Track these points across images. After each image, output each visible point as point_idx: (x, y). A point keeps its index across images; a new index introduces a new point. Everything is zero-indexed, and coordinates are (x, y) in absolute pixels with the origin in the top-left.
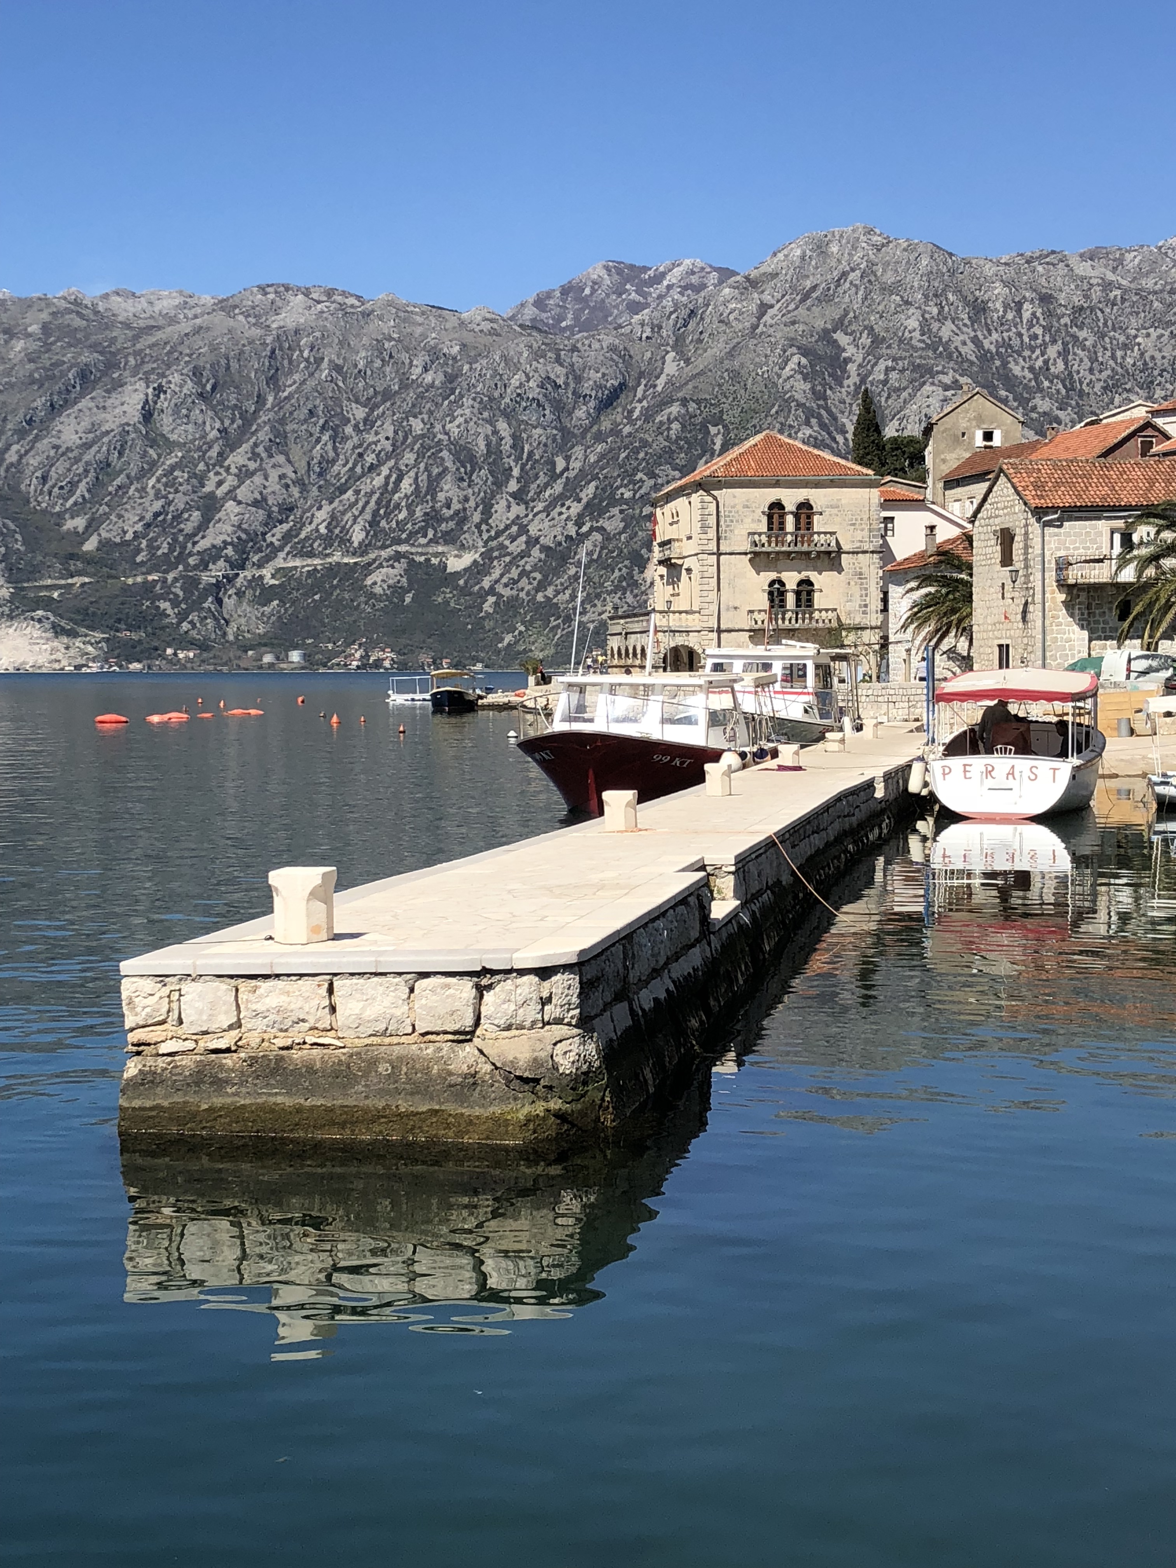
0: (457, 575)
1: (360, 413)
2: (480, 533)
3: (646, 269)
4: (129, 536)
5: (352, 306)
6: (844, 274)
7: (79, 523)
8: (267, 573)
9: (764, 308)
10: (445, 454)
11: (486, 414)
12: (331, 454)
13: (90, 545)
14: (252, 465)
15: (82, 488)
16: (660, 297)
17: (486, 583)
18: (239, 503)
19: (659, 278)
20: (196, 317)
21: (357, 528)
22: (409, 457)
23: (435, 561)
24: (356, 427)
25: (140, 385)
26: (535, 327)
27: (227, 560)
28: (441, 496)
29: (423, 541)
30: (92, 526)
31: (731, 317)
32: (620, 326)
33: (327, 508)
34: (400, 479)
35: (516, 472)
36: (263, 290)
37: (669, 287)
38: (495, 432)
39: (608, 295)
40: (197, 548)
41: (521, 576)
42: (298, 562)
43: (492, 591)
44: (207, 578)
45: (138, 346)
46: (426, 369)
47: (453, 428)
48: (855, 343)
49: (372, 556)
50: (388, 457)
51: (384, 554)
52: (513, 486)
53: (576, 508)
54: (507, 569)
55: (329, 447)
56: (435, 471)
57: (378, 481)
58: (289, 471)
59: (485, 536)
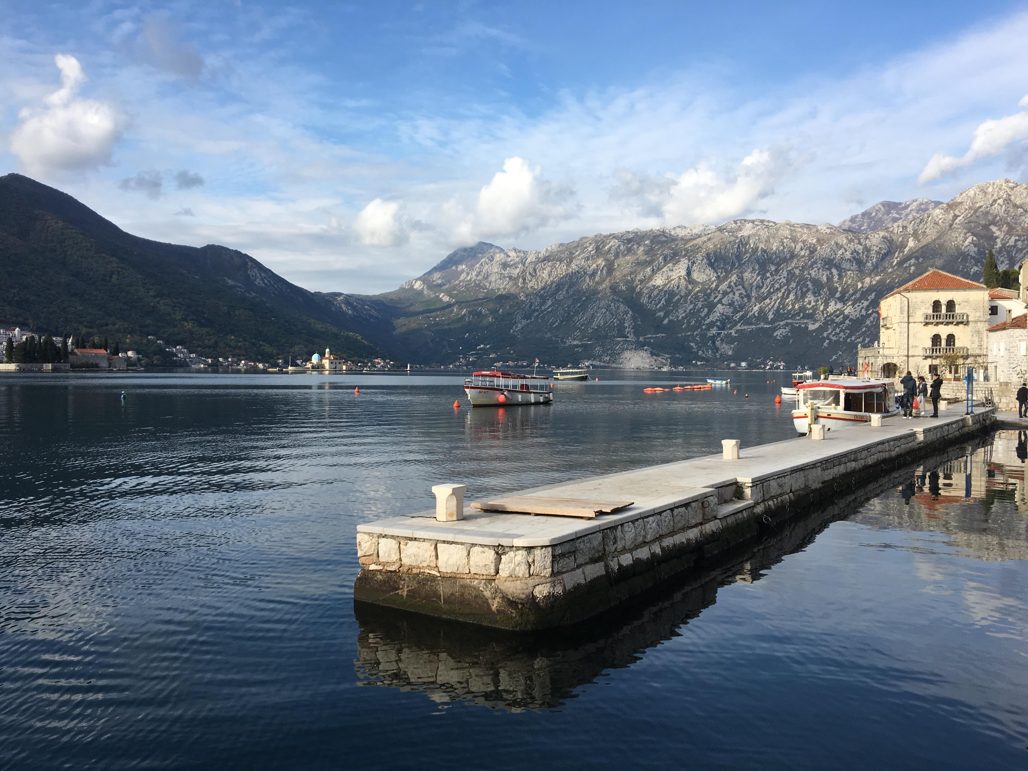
0: (813, 331)
1: (773, 268)
2: (823, 314)
3: (900, 204)
4: (680, 318)
5: (771, 226)
6: (995, 201)
7: (662, 314)
8: (733, 332)
9: (956, 217)
10: (809, 283)
11: (827, 266)
12: (761, 285)
13: (666, 322)
14: (729, 290)
15: (663, 300)
16: (907, 215)
17: (825, 335)
18: (723, 305)
19: (907, 207)
20: (709, 234)
21: (771, 313)
22: (793, 285)
23: (803, 326)
24: (771, 274)
25: (686, 261)
26: (849, 230)
27: (717, 326)
28: (806, 300)
29: (798, 318)
30: (666, 315)
31: (940, 221)
32: (888, 228)
33: (758, 306)
34: (789, 294)
35: (840, 289)
36: (735, 222)
37: (912, 210)
38: (831, 273)
39: (883, 215)
40: (706, 322)
41: (840, 332)
42: (746, 327)
43: (828, 338)
44: (710, 334)
45: (686, 246)
46: (802, 249)
47: (813, 273)
48: (1000, 230)
49: (776, 324)
50: (784, 285)
51: (782, 323)
52: (838, 295)
53: (866, 303)
54: (834, 329)
55: (760, 282)
56: (804, 290)
57: (780, 295)
58: (743, 291)
59: (825, 315)
